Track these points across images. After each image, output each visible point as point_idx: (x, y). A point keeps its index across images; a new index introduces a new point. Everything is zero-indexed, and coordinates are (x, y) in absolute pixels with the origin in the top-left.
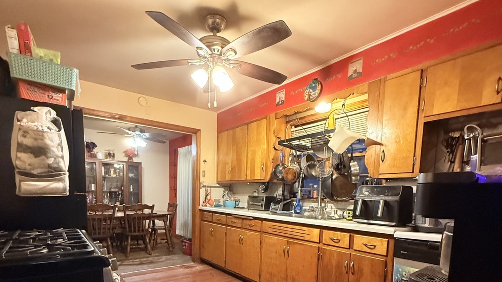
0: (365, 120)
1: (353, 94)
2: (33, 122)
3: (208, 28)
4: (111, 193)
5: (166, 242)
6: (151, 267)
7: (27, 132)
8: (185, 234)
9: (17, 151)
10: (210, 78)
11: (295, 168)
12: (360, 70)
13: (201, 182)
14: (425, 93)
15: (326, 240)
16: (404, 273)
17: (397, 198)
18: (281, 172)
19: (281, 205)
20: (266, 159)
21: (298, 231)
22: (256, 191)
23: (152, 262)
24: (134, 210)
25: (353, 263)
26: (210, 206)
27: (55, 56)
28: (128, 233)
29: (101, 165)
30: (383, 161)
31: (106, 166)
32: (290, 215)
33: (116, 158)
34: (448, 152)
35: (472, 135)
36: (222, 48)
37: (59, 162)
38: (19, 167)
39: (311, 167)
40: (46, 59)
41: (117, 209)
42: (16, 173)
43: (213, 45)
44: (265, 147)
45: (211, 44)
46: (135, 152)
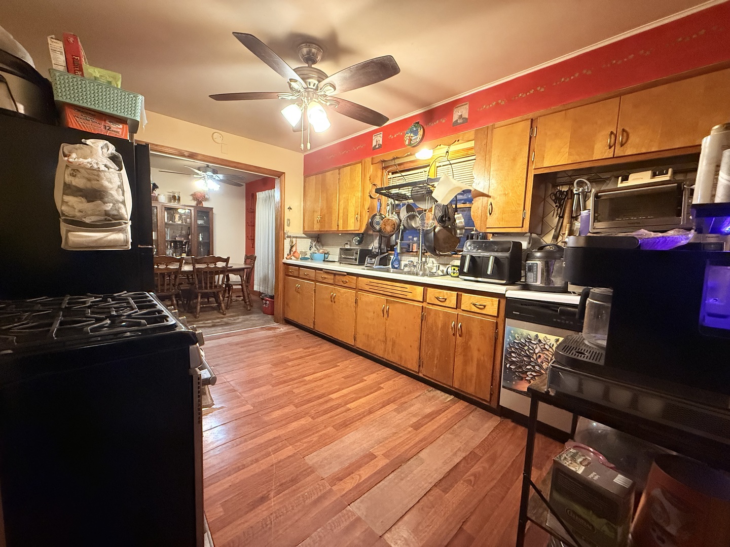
0: (472, 168)
1: (458, 141)
2: (86, 159)
3: (302, 58)
4: (175, 242)
5: (242, 300)
6: (227, 329)
7: (78, 170)
8: (265, 291)
9: (64, 194)
10: (304, 115)
11: (394, 219)
12: (466, 116)
13: (285, 231)
14: (536, 144)
15: (430, 299)
16: (516, 336)
17: (507, 254)
18: (378, 223)
19: (378, 258)
20: (361, 209)
21: (399, 289)
22: (348, 243)
23: (227, 324)
24: (205, 263)
25: (460, 324)
26: (295, 259)
27: (114, 78)
28: (198, 290)
29: (163, 210)
30: (490, 214)
31: (170, 211)
32: (388, 271)
33: (182, 202)
34: (556, 206)
35: (581, 190)
36: (319, 82)
37: (119, 208)
38: (66, 214)
39: (412, 217)
40: (103, 80)
41: (184, 261)
42: (61, 220)
43: (309, 78)
44: (360, 194)
45: (306, 76)
46: (206, 196)
